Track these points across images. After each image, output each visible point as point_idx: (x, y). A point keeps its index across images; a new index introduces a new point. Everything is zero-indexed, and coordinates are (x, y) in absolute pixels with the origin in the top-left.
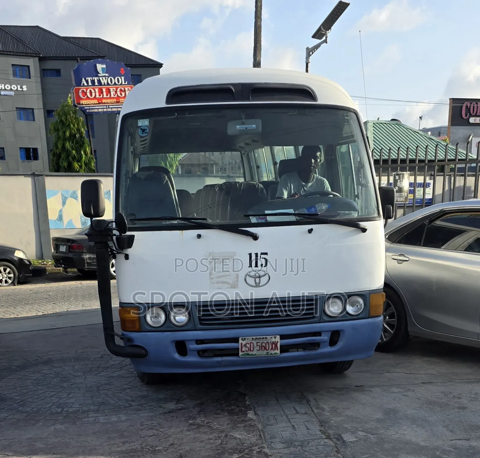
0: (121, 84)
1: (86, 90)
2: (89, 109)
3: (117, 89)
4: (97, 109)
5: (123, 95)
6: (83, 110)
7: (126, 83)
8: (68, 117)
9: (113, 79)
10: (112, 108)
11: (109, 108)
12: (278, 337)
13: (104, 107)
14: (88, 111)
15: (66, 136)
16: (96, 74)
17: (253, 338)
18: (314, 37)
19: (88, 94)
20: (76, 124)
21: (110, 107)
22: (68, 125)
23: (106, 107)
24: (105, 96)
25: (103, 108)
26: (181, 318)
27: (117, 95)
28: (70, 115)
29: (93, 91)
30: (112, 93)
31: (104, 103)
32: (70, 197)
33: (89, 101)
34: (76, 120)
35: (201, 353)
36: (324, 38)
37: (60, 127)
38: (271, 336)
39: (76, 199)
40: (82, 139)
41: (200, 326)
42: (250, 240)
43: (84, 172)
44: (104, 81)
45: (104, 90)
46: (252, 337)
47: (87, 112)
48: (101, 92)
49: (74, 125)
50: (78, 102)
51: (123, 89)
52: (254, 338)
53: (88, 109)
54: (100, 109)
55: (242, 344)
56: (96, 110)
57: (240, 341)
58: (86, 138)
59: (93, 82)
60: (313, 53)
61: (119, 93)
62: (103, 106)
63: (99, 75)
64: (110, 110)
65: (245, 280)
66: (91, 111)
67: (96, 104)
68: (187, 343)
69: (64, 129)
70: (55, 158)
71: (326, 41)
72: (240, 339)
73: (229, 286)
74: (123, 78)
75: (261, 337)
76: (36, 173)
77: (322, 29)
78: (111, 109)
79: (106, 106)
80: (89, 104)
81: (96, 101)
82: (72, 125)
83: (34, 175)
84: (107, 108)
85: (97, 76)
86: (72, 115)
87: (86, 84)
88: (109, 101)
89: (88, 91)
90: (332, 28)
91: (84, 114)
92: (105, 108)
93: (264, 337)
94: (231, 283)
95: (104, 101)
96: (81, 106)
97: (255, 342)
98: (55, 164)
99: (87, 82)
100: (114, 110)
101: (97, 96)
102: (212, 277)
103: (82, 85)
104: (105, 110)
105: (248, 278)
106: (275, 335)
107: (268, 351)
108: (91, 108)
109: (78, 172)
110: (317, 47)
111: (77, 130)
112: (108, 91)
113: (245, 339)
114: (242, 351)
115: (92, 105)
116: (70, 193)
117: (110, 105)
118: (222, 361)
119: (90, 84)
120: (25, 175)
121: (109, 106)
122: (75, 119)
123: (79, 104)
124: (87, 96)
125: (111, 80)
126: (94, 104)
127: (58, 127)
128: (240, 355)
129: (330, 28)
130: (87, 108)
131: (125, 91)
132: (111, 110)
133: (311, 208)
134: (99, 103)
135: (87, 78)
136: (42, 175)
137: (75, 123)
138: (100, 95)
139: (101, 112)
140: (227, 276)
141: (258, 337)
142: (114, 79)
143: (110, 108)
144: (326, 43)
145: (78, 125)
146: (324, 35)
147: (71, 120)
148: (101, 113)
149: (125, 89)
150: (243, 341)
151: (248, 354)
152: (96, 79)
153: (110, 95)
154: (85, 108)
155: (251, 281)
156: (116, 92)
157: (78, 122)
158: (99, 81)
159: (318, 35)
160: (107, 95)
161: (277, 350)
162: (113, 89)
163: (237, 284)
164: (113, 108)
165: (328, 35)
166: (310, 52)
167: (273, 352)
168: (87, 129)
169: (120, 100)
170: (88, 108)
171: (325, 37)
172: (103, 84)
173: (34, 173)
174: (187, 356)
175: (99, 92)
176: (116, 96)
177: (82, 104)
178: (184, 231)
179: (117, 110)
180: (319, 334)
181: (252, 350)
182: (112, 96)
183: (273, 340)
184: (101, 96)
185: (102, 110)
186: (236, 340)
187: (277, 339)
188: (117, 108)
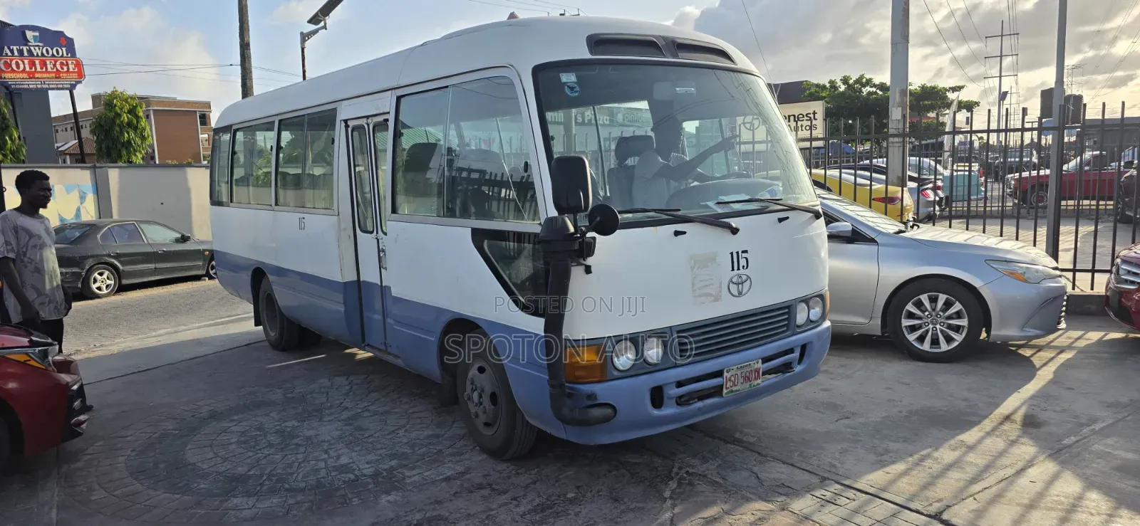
0: (62, 56)
1: (11, 62)
2: (15, 85)
3: (56, 62)
4: (26, 84)
5: (65, 69)
6: (5, 84)
7: (69, 55)
9: (49, 49)
10: (49, 84)
11: (44, 84)
12: (761, 361)
13: (37, 83)
14: (13, 86)
16: (26, 42)
17: (737, 368)
18: (310, 22)
19: (14, 67)
24: (39, 69)
26: (654, 352)
27: (57, 69)
29: (20, 62)
30: (49, 67)
31: (38, 78)
33: (15, 74)
35: (681, 401)
36: (322, 24)
38: (754, 362)
40: (6, 121)
42: (728, 234)
44: (36, 51)
45: (37, 62)
46: (737, 366)
47: (12, 88)
48: (32, 64)
51: (65, 62)
52: (739, 366)
54: (32, 84)
55: (726, 378)
56: (26, 86)
57: (725, 374)
58: (11, 120)
59: (21, 52)
60: (309, 38)
61: (58, 66)
63: (30, 44)
65: (729, 289)
66: (17, 86)
67: (26, 78)
68: (664, 389)
71: (325, 27)
72: (725, 371)
73: (713, 299)
74: (64, 49)
75: (745, 364)
77: (320, 15)
79: (41, 81)
80: (14, 79)
81: (25, 76)
84: (41, 84)
85: (26, 45)
87: (10, 54)
88: (45, 75)
89: (14, 62)
90: (330, 15)
91: (8, 90)
92: (39, 84)
93: (748, 363)
94: (714, 294)
95: (37, 75)
96: (2, 80)
97: (739, 373)
99: (12, 51)
100: (51, 86)
101: (28, 69)
102: (694, 288)
103: (4, 54)
104: (39, 86)
105: (731, 284)
106: (758, 359)
107: (751, 383)
108: (17, 83)
110: (314, 32)
112: (44, 64)
113: (730, 370)
114: (727, 388)
115: (20, 80)
117: (47, 81)
118: (704, 406)
119: (16, 53)
121: (44, 82)
124: (12, 68)
125: (47, 51)
126: (23, 78)
128: (724, 395)
129: (328, 15)
130: (12, 83)
131: (67, 65)
134: (30, 78)
135: (11, 47)
138: (31, 68)
140: (709, 285)
141: (742, 365)
142: (52, 49)
144: (326, 29)
146: (321, 21)
148: (34, 90)
149: (67, 63)
150: (728, 373)
151: (732, 391)
152: (25, 48)
153: (47, 69)
154: (9, 83)
155: (734, 289)
156: (55, 65)
158: (30, 52)
159: (314, 20)
160: (42, 68)
161: (760, 378)
162: (51, 62)
163: (721, 296)
165: (327, 21)
166: (305, 37)
167: (756, 383)
168: (11, 108)
169: (61, 75)
170: (14, 83)
171: (323, 22)
172: (35, 55)
174: (663, 408)
175: (29, 64)
176: (55, 70)
177: (5, 78)
178: (658, 227)
180: (792, 350)
181: (736, 384)
182: (49, 69)
183: (756, 366)
184: (33, 70)
185: (35, 86)
186: (719, 374)
187: (760, 365)
188: (57, 84)
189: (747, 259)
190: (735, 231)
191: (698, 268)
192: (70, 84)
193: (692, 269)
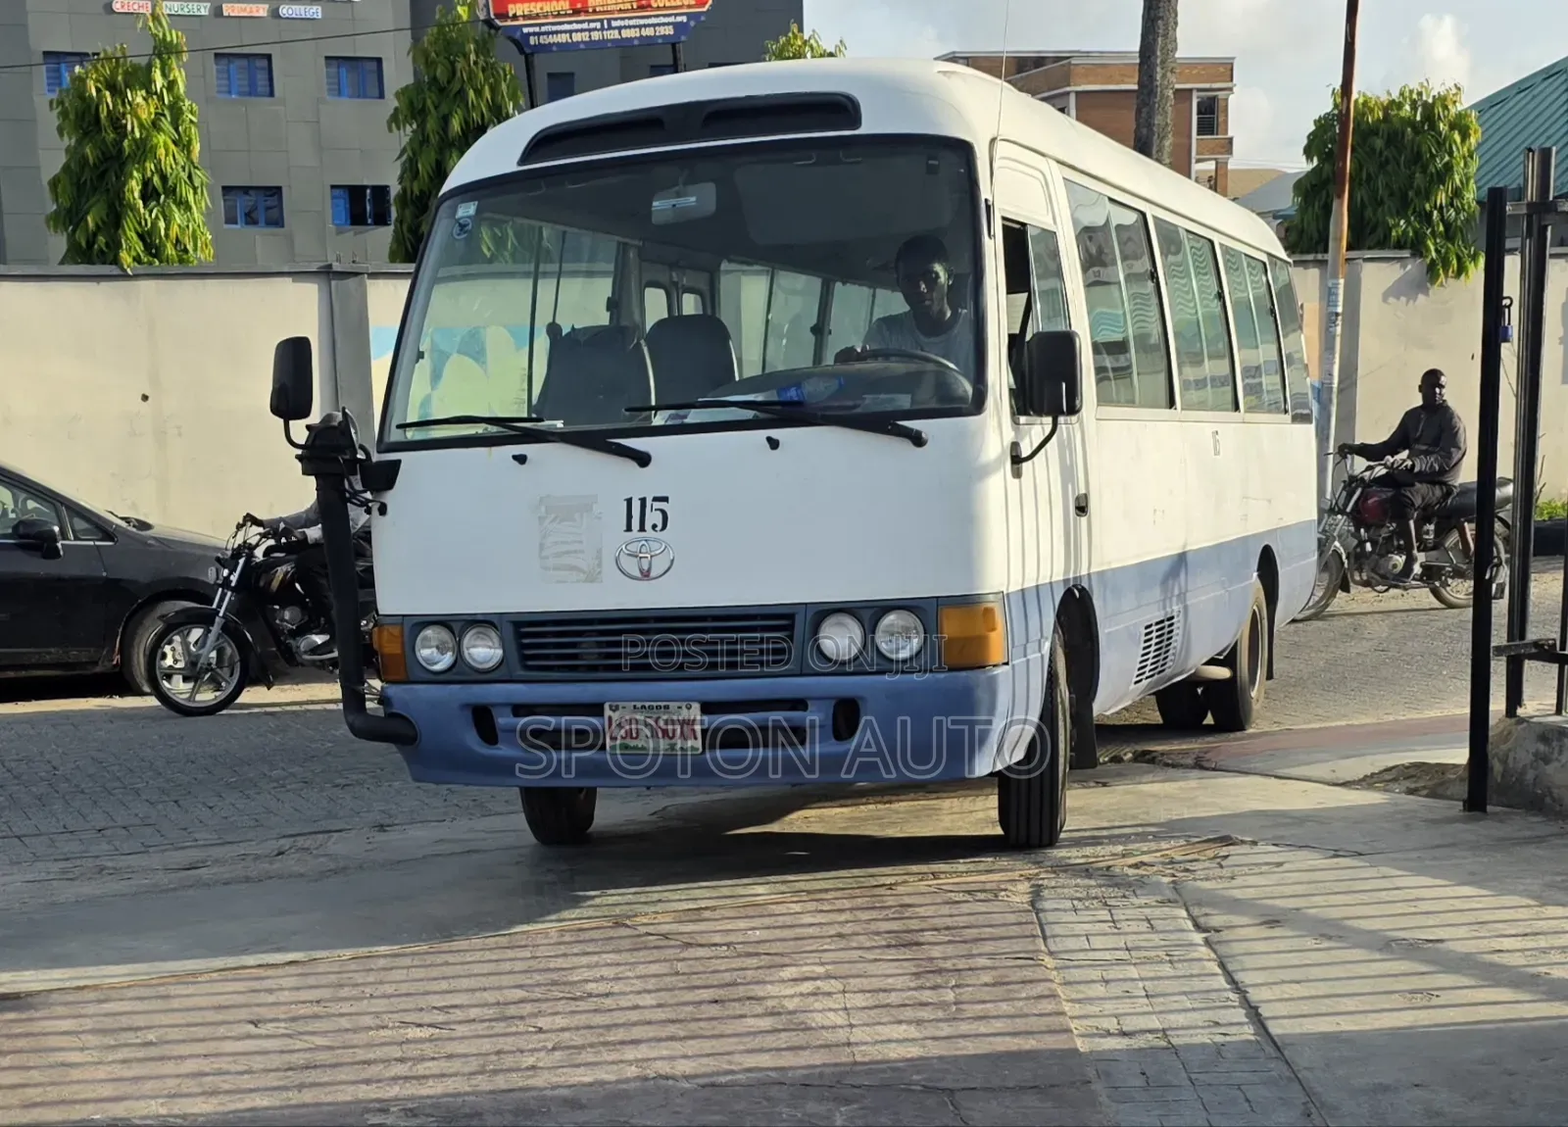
2: (539, 34)
4: (565, 32)
6: (517, 35)
8: (459, 66)
10: (620, 28)
11: (610, 28)
12: (696, 706)
13: (592, 25)
14: (533, 41)
15: (450, 136)
17: (635, 707)
20: (487, 87)
21: (614, 24)
22: (459, 92)
23: (598, 25)
25: (590, 30)
26: (484, 651)
28: (466, 56)
31: (595, 12)
32: (459, 352)
33: (540, 4)
34: (489, 72)
37: (429, 102)
38: (679, 704)
39: (476, 360)
41: (522, 673)
42: (631, 465)
43: (510, 261)
46: (633, 703)
47: (532, 43)
49: (479, 93)
50: (503, 11)
52: (639, 705)
53: (534, 34)
54: (578, 33)
55: (610, 718)
56: (563, 38)
57: (608, 712)
62: (590, 21)
64: (614, 35)
65: (618, 563)
66: (544, 40)
67: (566, 15)
68: (494, 712)
69: (444, 109)
70: (407, 213)
72: (607, 706)
73: (582, 576)
75: (655, 704)
76: (337, 267)
78: (616, 32)
79: (601, 21)
80: (537, 16)
82: (471, 94)
83: (328, 273)
84: (602, 29)
86: (473, 57)
88: (612, 2)
91: (521, 51)
92: (595, 29)
93: (662, 704)
94: (586, 569)
95: (591, 4)
96: (509, 23)
97: (640, 717)
98: (407, 235)
100: (626, 33)
102: (544, 554)
104: (596, 36)
105: (623, 557)
106: (688, 700)
107: (673, 741)
108: (544, 29)
109: (490, 261)
111: (490, 108)
113: (617, 708)
114: (613, 739)
115: (551, 20)
116: (458, 339)
117: (616, 19)
120: (297, 275)
121: (609, 20)
122: (484, 70)
123: (504, 16)
126: (559, 15)
127: (424, 100)
130: (531, 30)
132: (617, 36)
133: (787, 389)
134: (576, 12)
136: (356, 274)
137: (483, 87)
139: (582, 42)
140: (575, 552)
141: (647, 704)
143: (615, 28)
145: (494, 90)
147: (471, 73)
148: (582, 46)
150: (614, 711)
151: (626, 747)
154: (525, 30)
155: (630, 565)
157: (496, 80)
161: (696, 738)
163: (600, 573)
164: (625, 27)
167: (685, 744)
170: (537, 29)
173: (330, 266)
177: (515, 17)
179: (638, 35)
180: (799, 704)
181: (634, 735)
183: (685, 714)
185: (585, 36)
186: (596, 709)
187: (695, 712)
188: (640, 27)
189: (664, 513)
190: (643, 459)
191: (553, 520)
192: (676, 25)
193: (541, 519)
